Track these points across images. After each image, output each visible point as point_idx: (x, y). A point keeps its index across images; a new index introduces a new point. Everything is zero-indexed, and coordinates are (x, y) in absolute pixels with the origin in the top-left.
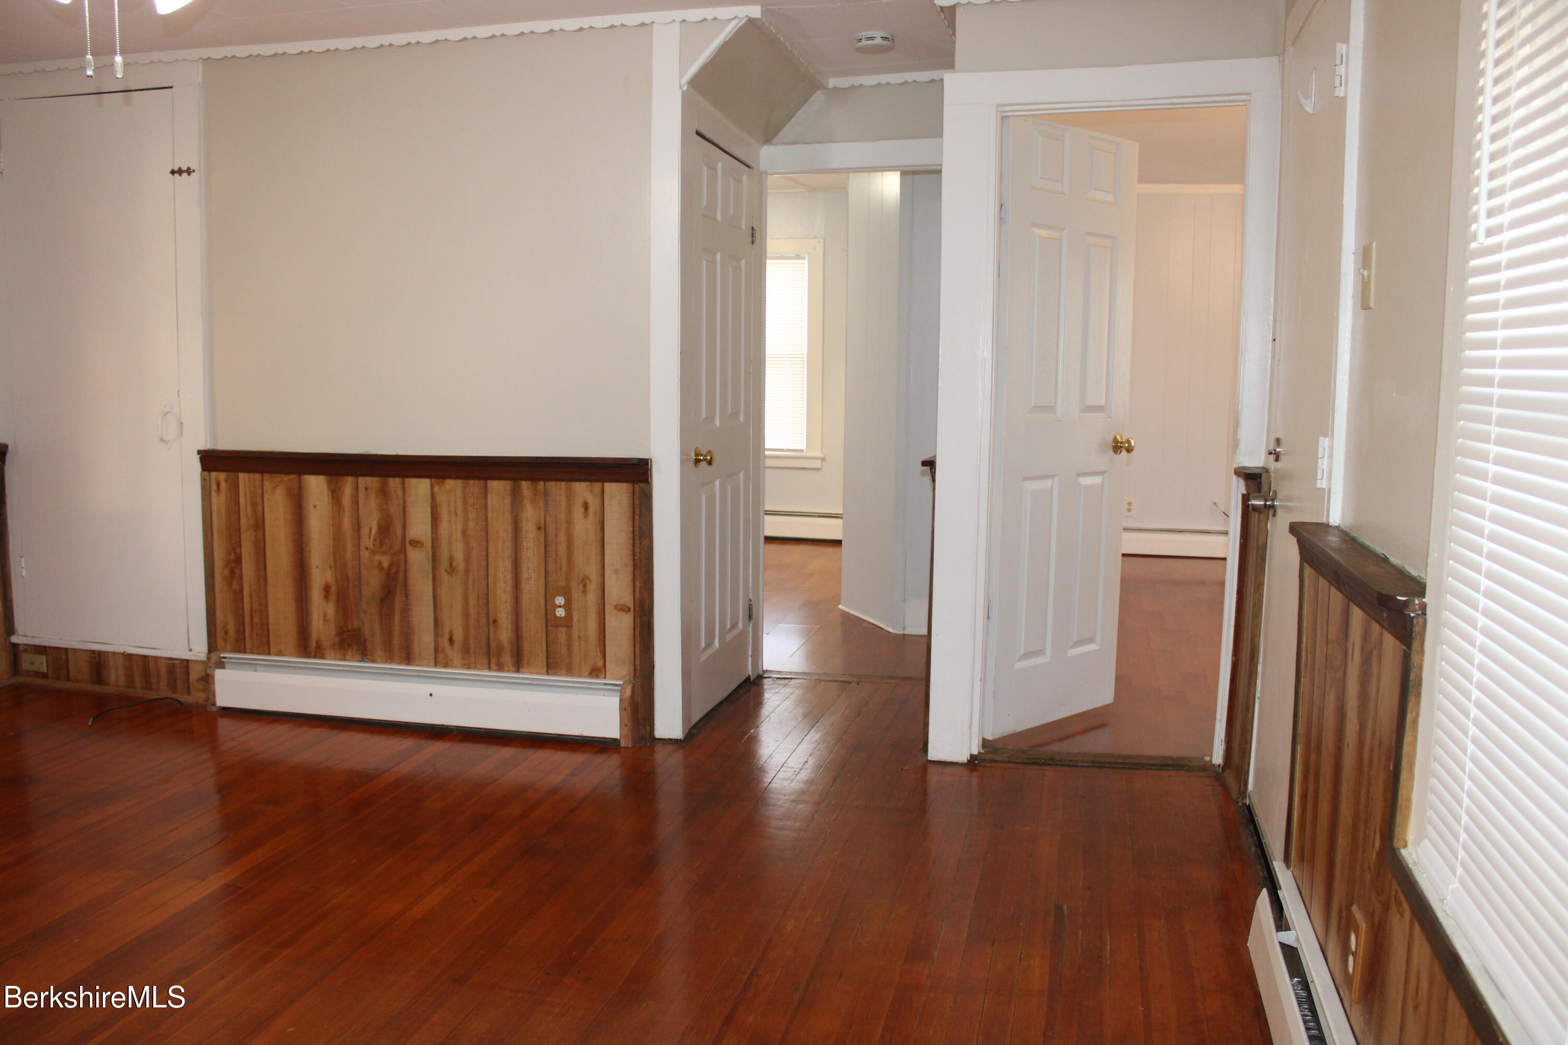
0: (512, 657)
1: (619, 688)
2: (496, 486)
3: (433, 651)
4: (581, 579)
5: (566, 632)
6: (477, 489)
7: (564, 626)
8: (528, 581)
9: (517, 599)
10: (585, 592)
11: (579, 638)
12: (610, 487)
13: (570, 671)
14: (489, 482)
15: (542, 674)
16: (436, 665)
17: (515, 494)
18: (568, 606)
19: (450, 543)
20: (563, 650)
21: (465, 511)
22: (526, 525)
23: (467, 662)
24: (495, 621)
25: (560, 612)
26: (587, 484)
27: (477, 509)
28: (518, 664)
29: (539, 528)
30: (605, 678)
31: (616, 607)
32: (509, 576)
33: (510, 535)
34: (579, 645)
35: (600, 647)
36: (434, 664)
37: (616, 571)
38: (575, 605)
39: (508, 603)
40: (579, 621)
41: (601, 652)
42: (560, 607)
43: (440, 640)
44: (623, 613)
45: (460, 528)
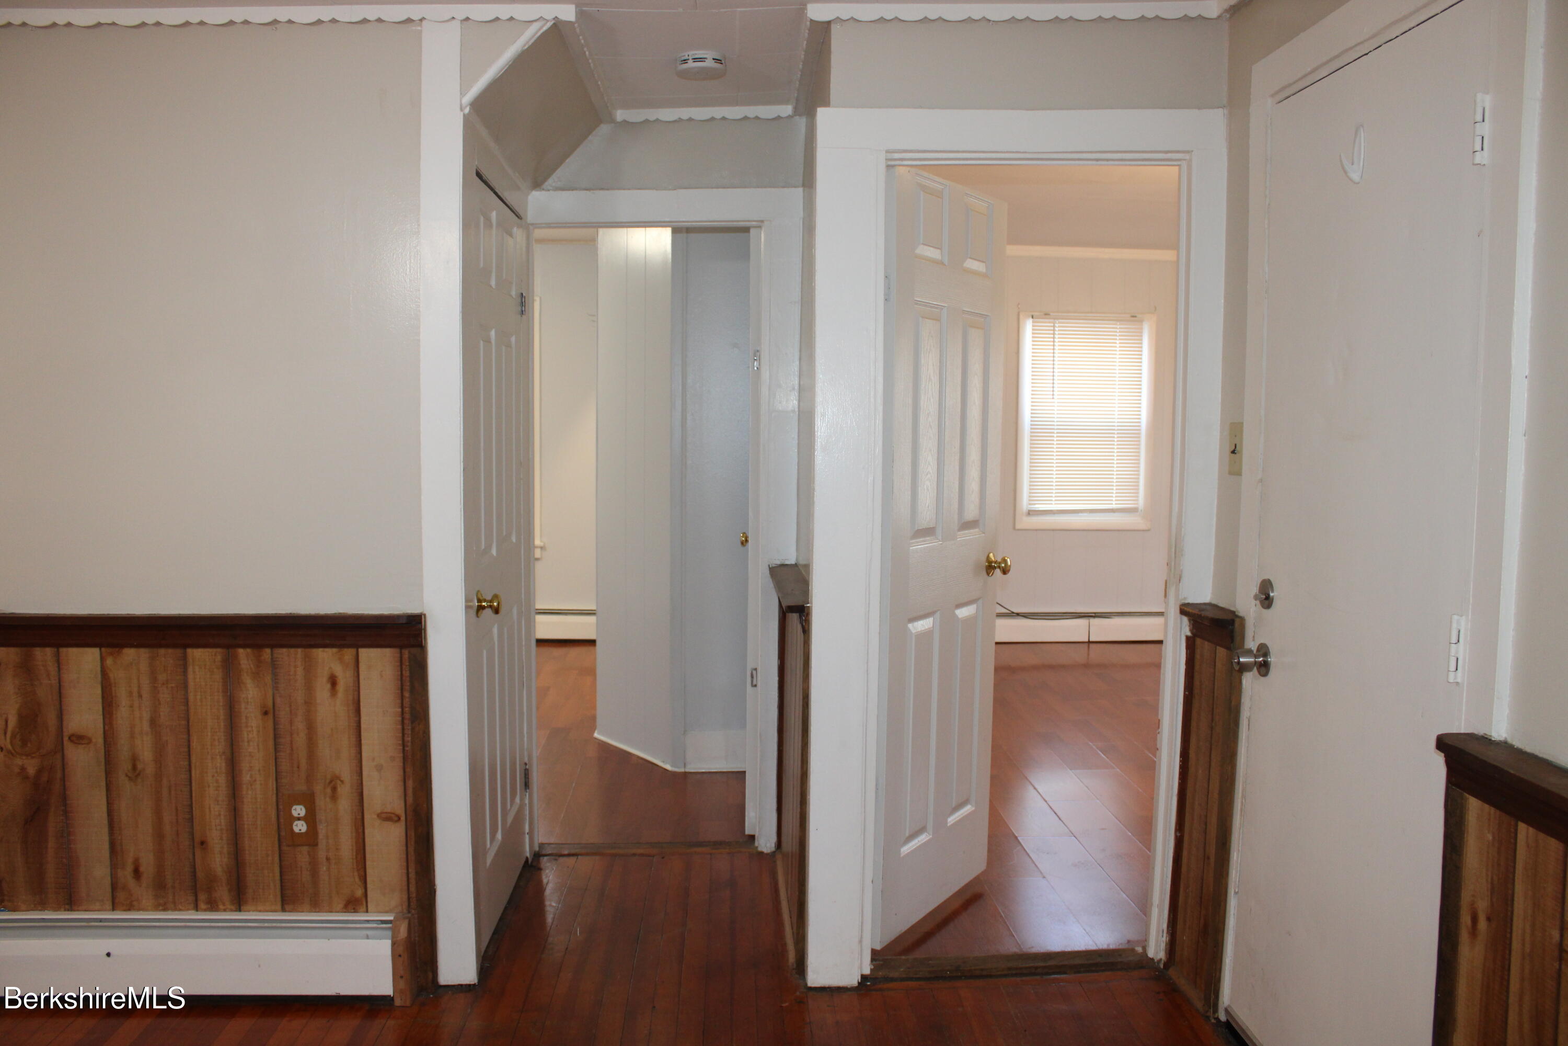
0: (230, 891)
1: (390, 925)
2: (198, 655)
3: (109, 889)
4: (328, 781)
5: (309, 852)
6: (171, 661)
7: (306, 845)
8: (251, 785)
9: (235, 811)
10: (334, 797)
11: (328, 859)
12: (369, 655)
13: (316, 905)
14: (189, 651)
15: (275, 911)
16: (114, 908)
17: (230, 668)
18: (310, 818)
19: (132, 736)
20: (306, 876)
21: (155, 690)
22: (246, 708)
23: (161, 901)
24: (202, 843)
25: (300, 827)
26: (335, 650)
27: (172, 687)
28: (239, 903)
29: (266, 713)
30: (367, 911)
31: (379, 816)
32: (222, 780)
33: (222, 724)
34: (329, 869)
35: (358, 870)
36: (111, 907)
37: (379, 768)
38: (321, 816)
39: (222, 817)
40: (327, 837)
41: (360, 877)
42: (299, 819)
43: (120, 873)
44: (390, 823)
45: (146, 716)
